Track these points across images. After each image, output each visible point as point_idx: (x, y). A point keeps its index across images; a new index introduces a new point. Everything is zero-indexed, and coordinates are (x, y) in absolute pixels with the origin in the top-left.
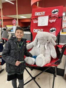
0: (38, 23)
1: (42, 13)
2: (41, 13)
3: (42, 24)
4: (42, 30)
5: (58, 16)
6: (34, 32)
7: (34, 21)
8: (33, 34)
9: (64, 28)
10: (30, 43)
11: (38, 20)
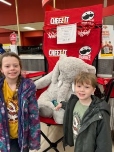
0: (56, 38)
1: (63, 18)
2: (61, 19)
3: (64, 40)
4: (66, 51)
5: (93, 24)
6: (50, 55)
7: (49, 35)
8: (48, 59)
9: (105, 46)
10: (43, 76)
11: (57, 33)
